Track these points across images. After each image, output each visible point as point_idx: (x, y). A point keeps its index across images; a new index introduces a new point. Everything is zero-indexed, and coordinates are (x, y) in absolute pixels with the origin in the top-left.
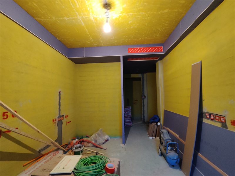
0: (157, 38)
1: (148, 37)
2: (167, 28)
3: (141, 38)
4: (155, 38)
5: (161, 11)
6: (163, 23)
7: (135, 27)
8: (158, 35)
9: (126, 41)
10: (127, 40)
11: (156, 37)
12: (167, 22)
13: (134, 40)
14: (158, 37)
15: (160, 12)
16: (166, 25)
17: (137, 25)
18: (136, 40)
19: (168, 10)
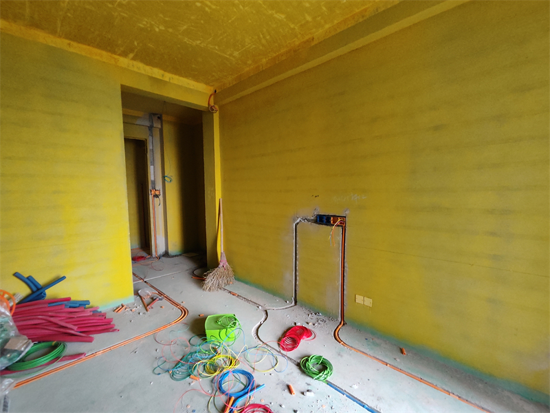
0: (231, 58)
1: (217, 47)
2: (261, 48)
3: (198, 42)
4: (228, 57)
5: (274, 12)
6: (261, 36)
7: (207, 9)
8: (236, 54)
9: (157, 30)
10: (163, 29)
11: (231, 55)
12: (268, 37)
13: (180, 36)
14: (234, 57)
15: (270, 12)
16: (264, 41)
17: (214, 7)
18: (186, 40)
19: (283, 16)
